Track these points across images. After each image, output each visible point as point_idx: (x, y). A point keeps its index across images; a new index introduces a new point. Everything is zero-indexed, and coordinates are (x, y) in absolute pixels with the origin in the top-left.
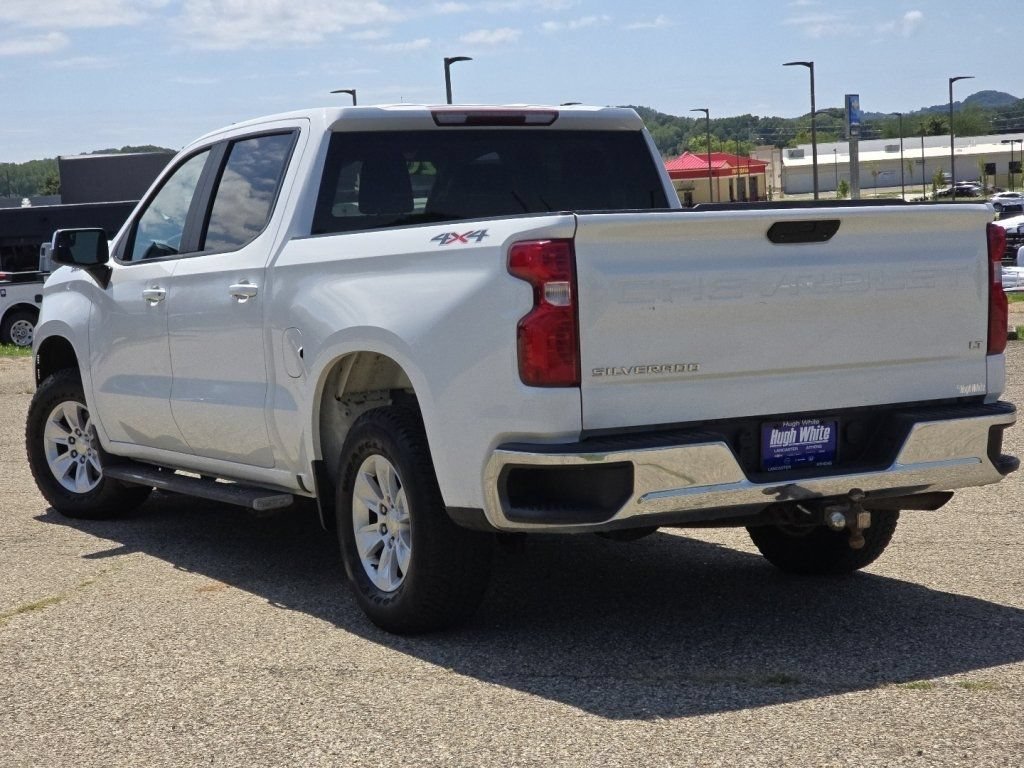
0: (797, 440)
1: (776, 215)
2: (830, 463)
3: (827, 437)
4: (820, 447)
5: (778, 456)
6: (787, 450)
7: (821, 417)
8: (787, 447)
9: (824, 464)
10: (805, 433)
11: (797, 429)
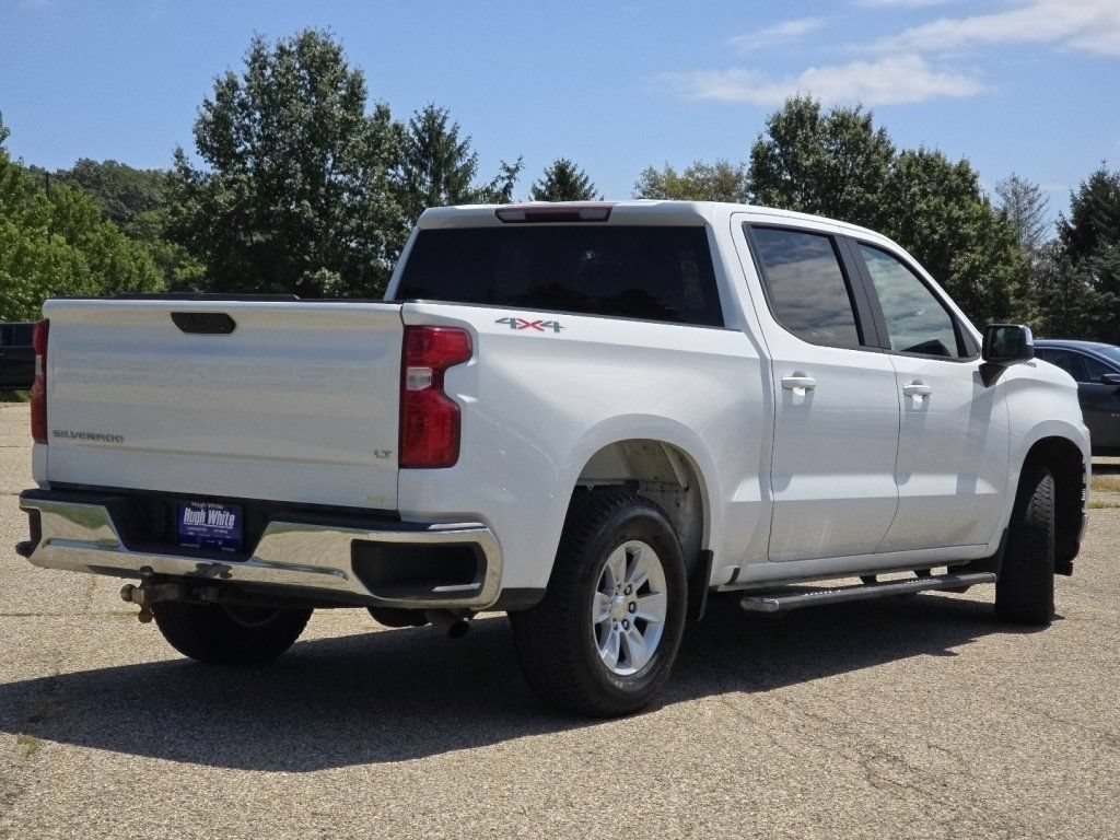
0: (206, 522)
1: (172, 306)
2: (233, 550)
3: (231, 524)
4: (226, 532)
5: (191, 533)
6: (197, 529)
7: (228, 503)
8: (198, 526)
9: (228, 549)
10: (213, 516)
11: (207, 510)
